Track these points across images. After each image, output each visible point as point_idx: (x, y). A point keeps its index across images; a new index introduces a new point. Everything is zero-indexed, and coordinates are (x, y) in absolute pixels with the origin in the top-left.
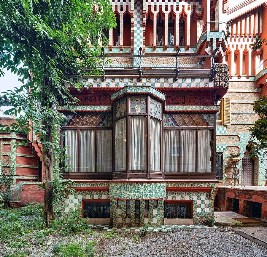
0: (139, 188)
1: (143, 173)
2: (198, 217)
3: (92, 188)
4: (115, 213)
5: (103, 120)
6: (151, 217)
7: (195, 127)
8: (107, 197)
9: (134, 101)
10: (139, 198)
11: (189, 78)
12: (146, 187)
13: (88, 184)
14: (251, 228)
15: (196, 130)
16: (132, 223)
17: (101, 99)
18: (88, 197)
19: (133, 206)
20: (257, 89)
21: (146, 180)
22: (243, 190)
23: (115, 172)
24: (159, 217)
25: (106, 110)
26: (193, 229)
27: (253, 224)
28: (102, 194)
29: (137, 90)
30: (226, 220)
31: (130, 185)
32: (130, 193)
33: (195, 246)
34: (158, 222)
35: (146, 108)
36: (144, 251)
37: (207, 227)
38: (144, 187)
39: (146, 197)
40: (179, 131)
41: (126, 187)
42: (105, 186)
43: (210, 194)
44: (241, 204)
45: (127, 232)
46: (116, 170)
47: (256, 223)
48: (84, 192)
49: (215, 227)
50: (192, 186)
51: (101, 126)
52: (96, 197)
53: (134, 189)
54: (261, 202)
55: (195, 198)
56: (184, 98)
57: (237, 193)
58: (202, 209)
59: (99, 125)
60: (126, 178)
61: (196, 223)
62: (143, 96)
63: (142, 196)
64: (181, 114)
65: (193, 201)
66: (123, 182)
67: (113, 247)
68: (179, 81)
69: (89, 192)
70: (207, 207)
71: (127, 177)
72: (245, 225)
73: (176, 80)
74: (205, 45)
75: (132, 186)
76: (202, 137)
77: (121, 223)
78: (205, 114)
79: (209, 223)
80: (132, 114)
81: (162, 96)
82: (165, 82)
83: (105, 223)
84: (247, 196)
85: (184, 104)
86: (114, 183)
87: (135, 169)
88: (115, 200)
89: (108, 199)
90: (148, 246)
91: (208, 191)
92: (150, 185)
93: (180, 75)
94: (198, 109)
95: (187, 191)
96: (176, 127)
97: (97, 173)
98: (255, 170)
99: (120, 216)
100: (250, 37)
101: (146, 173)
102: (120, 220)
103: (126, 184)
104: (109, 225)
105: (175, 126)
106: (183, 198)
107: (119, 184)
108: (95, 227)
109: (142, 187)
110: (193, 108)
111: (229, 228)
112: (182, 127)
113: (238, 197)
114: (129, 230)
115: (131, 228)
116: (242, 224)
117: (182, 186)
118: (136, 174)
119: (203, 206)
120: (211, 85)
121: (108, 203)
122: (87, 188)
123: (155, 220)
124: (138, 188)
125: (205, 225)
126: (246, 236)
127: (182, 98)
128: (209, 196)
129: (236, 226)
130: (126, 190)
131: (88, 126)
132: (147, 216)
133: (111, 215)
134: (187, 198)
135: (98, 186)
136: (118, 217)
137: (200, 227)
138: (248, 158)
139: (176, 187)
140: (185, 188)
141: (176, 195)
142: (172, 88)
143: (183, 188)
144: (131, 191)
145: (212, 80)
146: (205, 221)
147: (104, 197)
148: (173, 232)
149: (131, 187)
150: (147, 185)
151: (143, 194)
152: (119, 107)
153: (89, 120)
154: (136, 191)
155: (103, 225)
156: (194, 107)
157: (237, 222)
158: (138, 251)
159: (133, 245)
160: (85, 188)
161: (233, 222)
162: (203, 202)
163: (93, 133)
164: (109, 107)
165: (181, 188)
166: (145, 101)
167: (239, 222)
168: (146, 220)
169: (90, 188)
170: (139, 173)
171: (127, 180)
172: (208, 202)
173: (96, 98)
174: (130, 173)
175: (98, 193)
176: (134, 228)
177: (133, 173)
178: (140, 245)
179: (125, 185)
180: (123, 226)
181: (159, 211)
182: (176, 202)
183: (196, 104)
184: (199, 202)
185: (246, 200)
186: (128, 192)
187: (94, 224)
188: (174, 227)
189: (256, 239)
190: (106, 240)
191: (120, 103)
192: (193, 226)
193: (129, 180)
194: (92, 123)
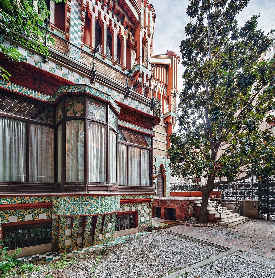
0: (101, 202)
1: (103, 185)
2: (142, 225)
3: (23, 205)
4: (62, 235)
5: (40, 112)
6: (105, 232)
7: (139, 145)
8: (47, 216)
9: (93, 104)
10: (100, 213)
11: (137, 100)
12: (107, 200)
13: (15, 199)
14: (173, 227)
15: (140, 149)
16: (85, 243)
17: (36, 83)
18: (13, 219)
19: (89, 222)
20: (165, 124)
21: (107, 193)
22: (164, 200)
23: (66, 183)
24: (113, 230)
25: (46, 102)
26: (140, 236)
27: (174, 225)
28: (38, 213)
29: (98, 94)
30: (158, 225)
31: (91, 199)
32: (90, 208)
33: (151, 249)
34: (111, 236)
35: (106, 117)
36: (115, 267)
37: (150, 232)
38: (106, 201)
39: (108, 211)
40: (127, 146)
41: (86, 201)
42: (45, 201)
43: (150, 204)
44: (163, 211)
45: (81, 254)
46: (67, 181)
47: (175, 223)
48: (6, 211)
49: (154, 231)
50: (138, 198)
51: (37, 120)
52: (29, 217)
53: (95, 203)
54: (175, 208)
55: (139, 208)
56: (131, 117)
57: (159, 203)
58: (144, 218)
59: (32, 117)
60: (85, 191)
61: (140, 231)
62: (103, 102)
63: (103, 210)
64: (129, 131)
65: (138, 212)
66: (81, 195)
67: (78, 276)
68: (129, 100)
69: (16, 211)
70: (147, 216)
71: (86, 189)
72: (170, 226)
73: (127, 98)
74: (138, 75)
75: (93, 199)
76: (144, 154)
77: (70, 246)
78: (146, 136)
79: (149, 229)
80: (91, 119)
81: (118, 110)
82: (117, 96)
83: (45, 251)
84: (166, 205)
85: (130, 122)
86: (67, 198)
87: (95, 181)
88: (64, 218)
89: (48, 218)
90: (115, 262)
91: (148, 202)
92: (110, 198)
93: (130, 95)
94: (141, 131)
95: (134, 203)
96: (125, 142)
97: (31, 183)
98: (164, 185)
99: (69, 237)
100: (161, 83)
101: (106, 185)
102: (68, 243)
103: (86, 198)
104: (50, 252)
105: (123, 141)
106: (124, 210)
107: (75, 197)
108: (31, 259)
109: (104, 201)
110: (137, 128)
111: (162, 230)
112: (130, 143)
113: (160, 205)
114: (83, 252)
115: (84, 249)
116: (168, 226)
117: (130, 198)
118: (95, 187)
119: (145, 215)
120: (151, 113)
121: (47, 223)
122: (13, 206)
123: (108, 235)
124: (99, 202)
125: (147, 231)
126: (174, 234)
127: (129, 116)
128: (149, 206)
129: (165, 228)
130: (86, 204)
131: (14, 114)
132: (101, 232)
133: (53, 239)
134: (133, 209)
135: (33, 201)
136: (67, 240)
137: (144, 234)
138: (160, 175)
139: (126, 199)
140: (133, 200)
141: (125, 207)
142: (123, 104)
143: (131, 200)
144: (92, 206)
145: (152, 110)
146: (146, 227)
147: (43, 216)
148: (127, 243)
149: (92, 201)
150: (108, 198)
151: (105, 208)
152: (71, 105)
153: (16, 105)
154: (97, 205)
155: (41, 254)
156: (139, 127)
157: (165, 224)
158: (108, 269)
159: (99, 266)
160: (10, 206)
161: (163, 225)
162: (145, 212)
163: (23, 127)
164: (50, 99)
165: (130, 200)
166: (105, 108)
167: (167, 225)
168: (100, 237)
169: (18, 205)
170: (99, 185)
171: (87, 193)
172: (148, 211)
173: (28, 79)
174: (90, 185)
175: (44, 211)
176: (87, 248)
177: (93, 185)
178: (108, 263)
179: (83, 199)
180: (72, 249)
181: (113, 225)
182: (124, 214)
183: (140, 126)
184: (142, 212)
185: (166, 207)
186: (88, 207)
187: (26, 256)
188: (125, 238)
189: (180, 234)
190: (61, 271)
191: (73, 100)
192: (139, 233)
193: (88, 193)
194: (20, 112)
